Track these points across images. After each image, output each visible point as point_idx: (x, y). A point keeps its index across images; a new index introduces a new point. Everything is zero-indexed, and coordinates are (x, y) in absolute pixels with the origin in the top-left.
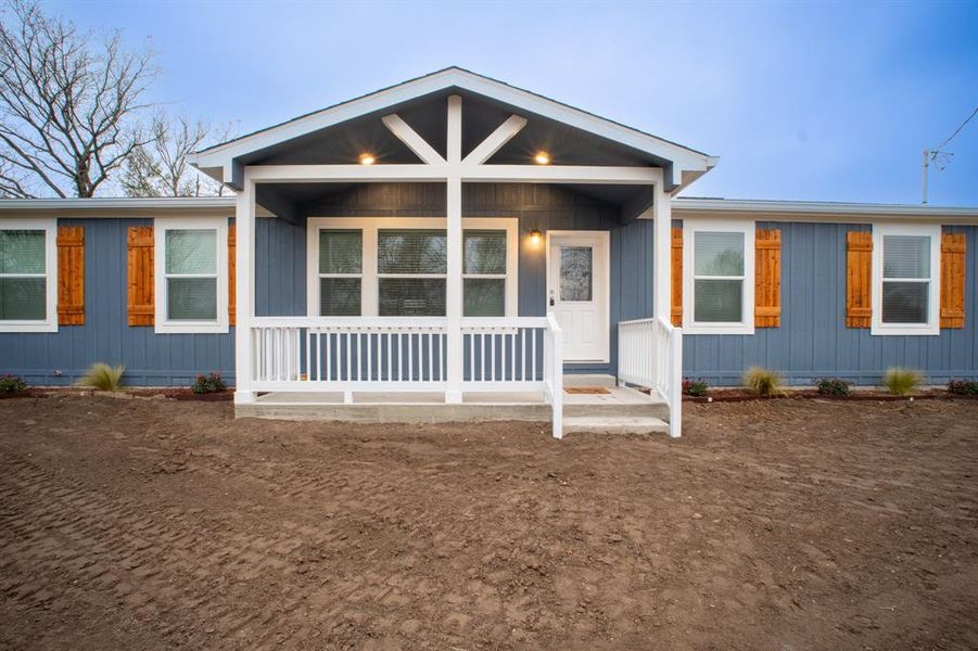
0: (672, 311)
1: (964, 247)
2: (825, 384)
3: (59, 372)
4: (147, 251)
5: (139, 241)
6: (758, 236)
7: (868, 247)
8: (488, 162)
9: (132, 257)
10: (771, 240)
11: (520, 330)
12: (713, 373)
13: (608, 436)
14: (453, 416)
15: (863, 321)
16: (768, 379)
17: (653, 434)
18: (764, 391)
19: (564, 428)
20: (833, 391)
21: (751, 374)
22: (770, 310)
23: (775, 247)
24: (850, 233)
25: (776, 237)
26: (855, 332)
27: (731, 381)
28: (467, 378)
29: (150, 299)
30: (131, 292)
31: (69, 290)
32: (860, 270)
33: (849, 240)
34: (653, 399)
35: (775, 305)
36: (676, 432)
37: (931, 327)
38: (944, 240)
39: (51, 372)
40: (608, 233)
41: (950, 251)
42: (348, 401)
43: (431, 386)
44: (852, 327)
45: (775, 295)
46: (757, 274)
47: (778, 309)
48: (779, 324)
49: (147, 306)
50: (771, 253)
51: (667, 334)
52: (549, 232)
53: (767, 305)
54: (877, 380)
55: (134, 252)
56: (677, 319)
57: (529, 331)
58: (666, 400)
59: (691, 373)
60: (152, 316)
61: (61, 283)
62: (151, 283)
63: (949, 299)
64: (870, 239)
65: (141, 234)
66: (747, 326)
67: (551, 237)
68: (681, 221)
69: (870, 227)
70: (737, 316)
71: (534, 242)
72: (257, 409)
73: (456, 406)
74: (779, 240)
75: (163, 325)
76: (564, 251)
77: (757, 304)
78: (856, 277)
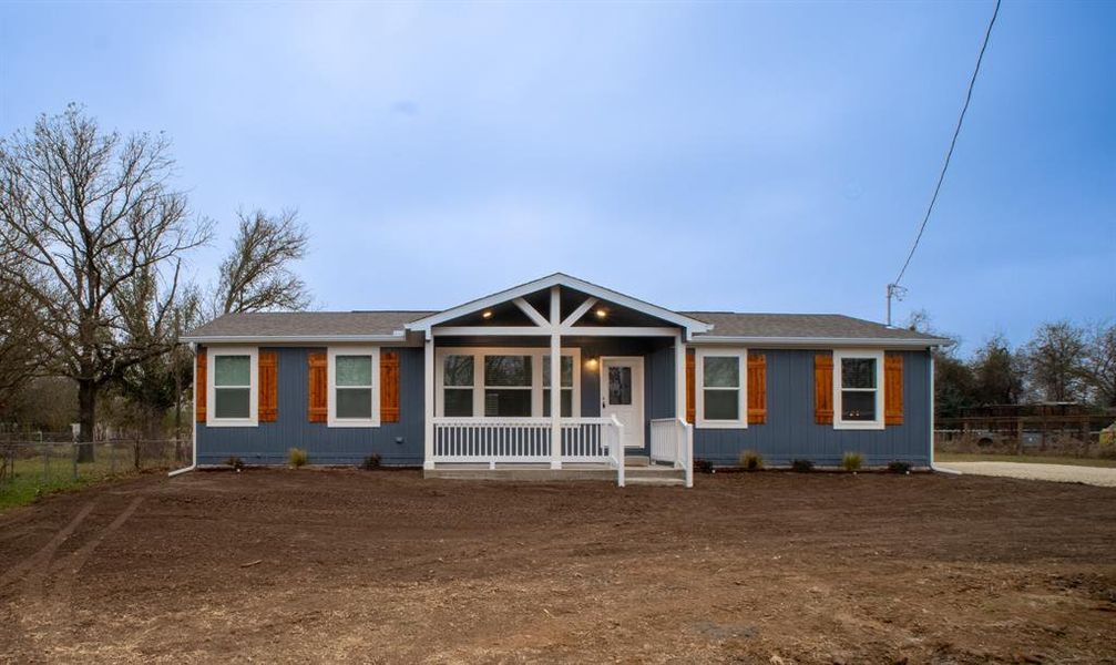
0: (687, 412)
1: (901, 366)
2: (796, 463)
3: (259, 454)
4: (322, 371)
5: (318, 363)
6: (749, 359)
7: (831, 366)
8: (574, 325)
9: (312, 375)
10: (759, 362)
11: (582, 425)
12: (719, 456)
13: (650, 487)
14: (555, 477)
15: (827, 419)
16: (755, 458)
17: (677, 486)
18: (752, 466)
19: (625, 482)
20: (802, 468)
21: (744, 456)
22: (758, 411)
23: (762, 367)
24: (817, 357)
25: (763, 359)
26: (822, 427)
27: (729, 462)
28: (563, 453)
29: (324, 404)
30: (312, 398)
31: (267, 398)
32: (825, 382)
33: (817, 362)
34: (676, 468)
35: (762, 408)
36: (690, 484)
37: (879, 423)
38: (886, 361)
39: (254, 454)
40: (642, 358)
41: (891, 369)
42: (492, 467)
43: (542, 458)
44: (819, 423)
45: (762, 401)
46: (749, 386)
47: (764, 411)
48: (765, 421)
49: (322, 408)
50: (759, 371)
51: (684, 428)
52: (602, 358)
53: (757, 407)
54: (838, 461)
55: (313, 370)
56: (691, 417)
57: (588, 426)
58: (684, 467)
59: (701, 456)
60: (326, 415)
61: (261, 392)
62: (326, 393)
63: (891, 402)
64: (831, 360)
65: (318, 359)
66: (742, 422)
67: (604, 361)
68: (694, 350)
69: (832, 352)
70: (735, 416)
71: (592, 364)
72: (439, 473)
73: (557, 471)
74: (764, 362)
75: (333, 421)
76: (610, 369)
77: (749, 407)
78: (821, 388)
